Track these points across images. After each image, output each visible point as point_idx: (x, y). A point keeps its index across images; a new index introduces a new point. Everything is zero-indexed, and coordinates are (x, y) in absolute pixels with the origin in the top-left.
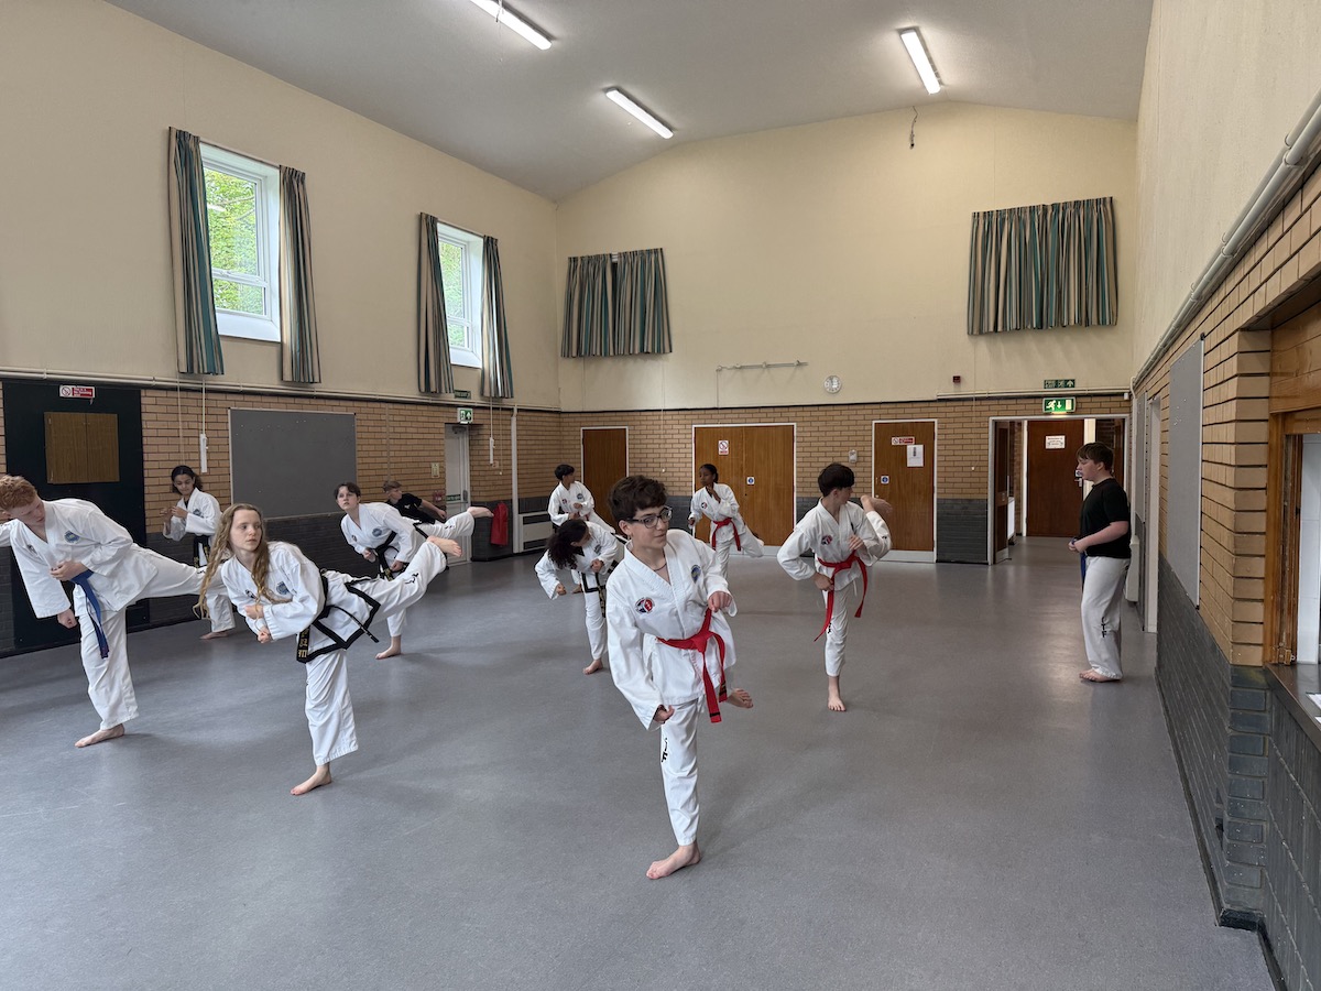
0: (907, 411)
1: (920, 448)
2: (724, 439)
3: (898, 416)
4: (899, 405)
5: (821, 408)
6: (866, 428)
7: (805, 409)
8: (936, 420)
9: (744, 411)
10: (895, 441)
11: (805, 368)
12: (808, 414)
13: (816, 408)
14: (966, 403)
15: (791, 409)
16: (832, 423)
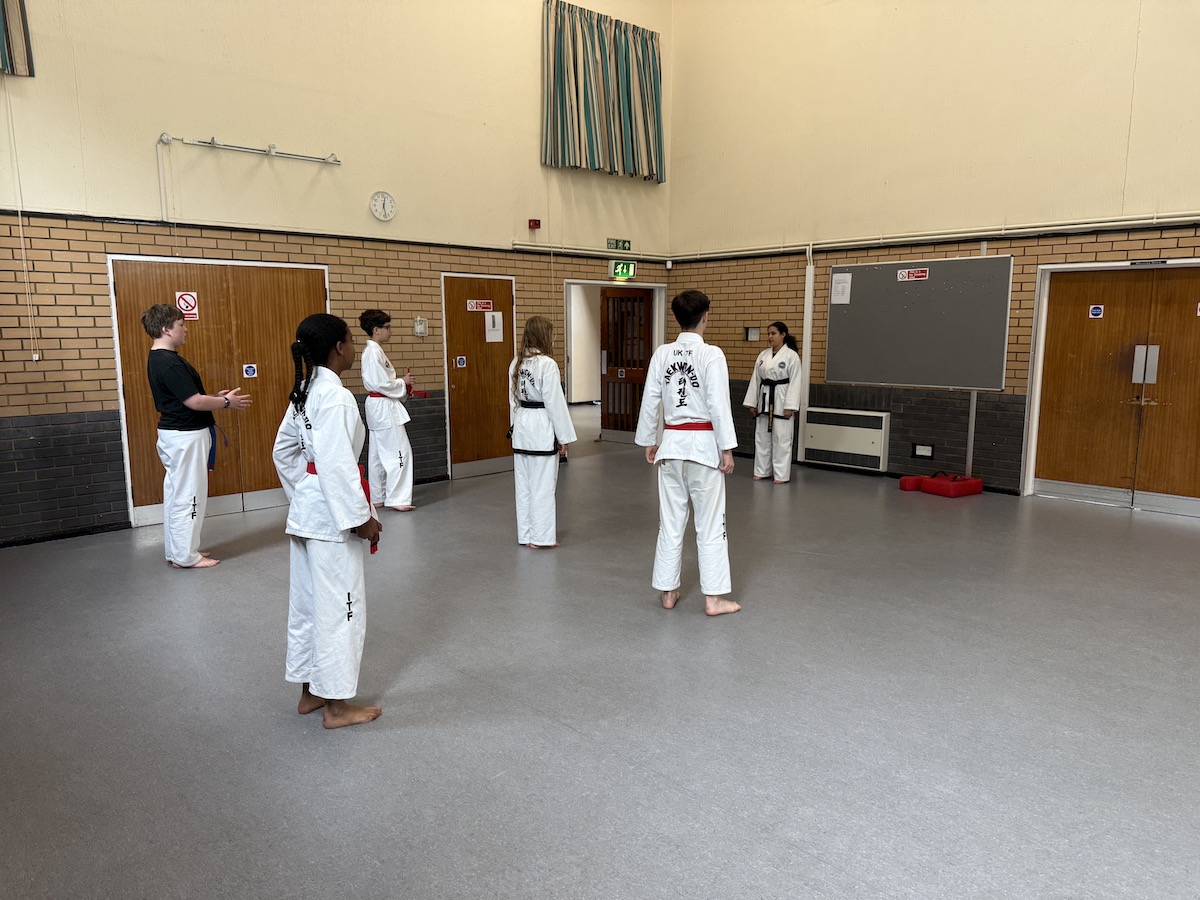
0: (483, 262)
1: (499, 315)
2: (188, 289)
3: (474, 269)
4: (472, 253)
5: (367, 245)
6: (434, 283)
7: (343, 243)
8: (513, 278)
9: (227, 235)
10: (472, 305)
11: (336, 169)
12: (347, 252)
13: (359, 244)
14: (543, 258)
15: (318, 241)
16: (386, 272)
